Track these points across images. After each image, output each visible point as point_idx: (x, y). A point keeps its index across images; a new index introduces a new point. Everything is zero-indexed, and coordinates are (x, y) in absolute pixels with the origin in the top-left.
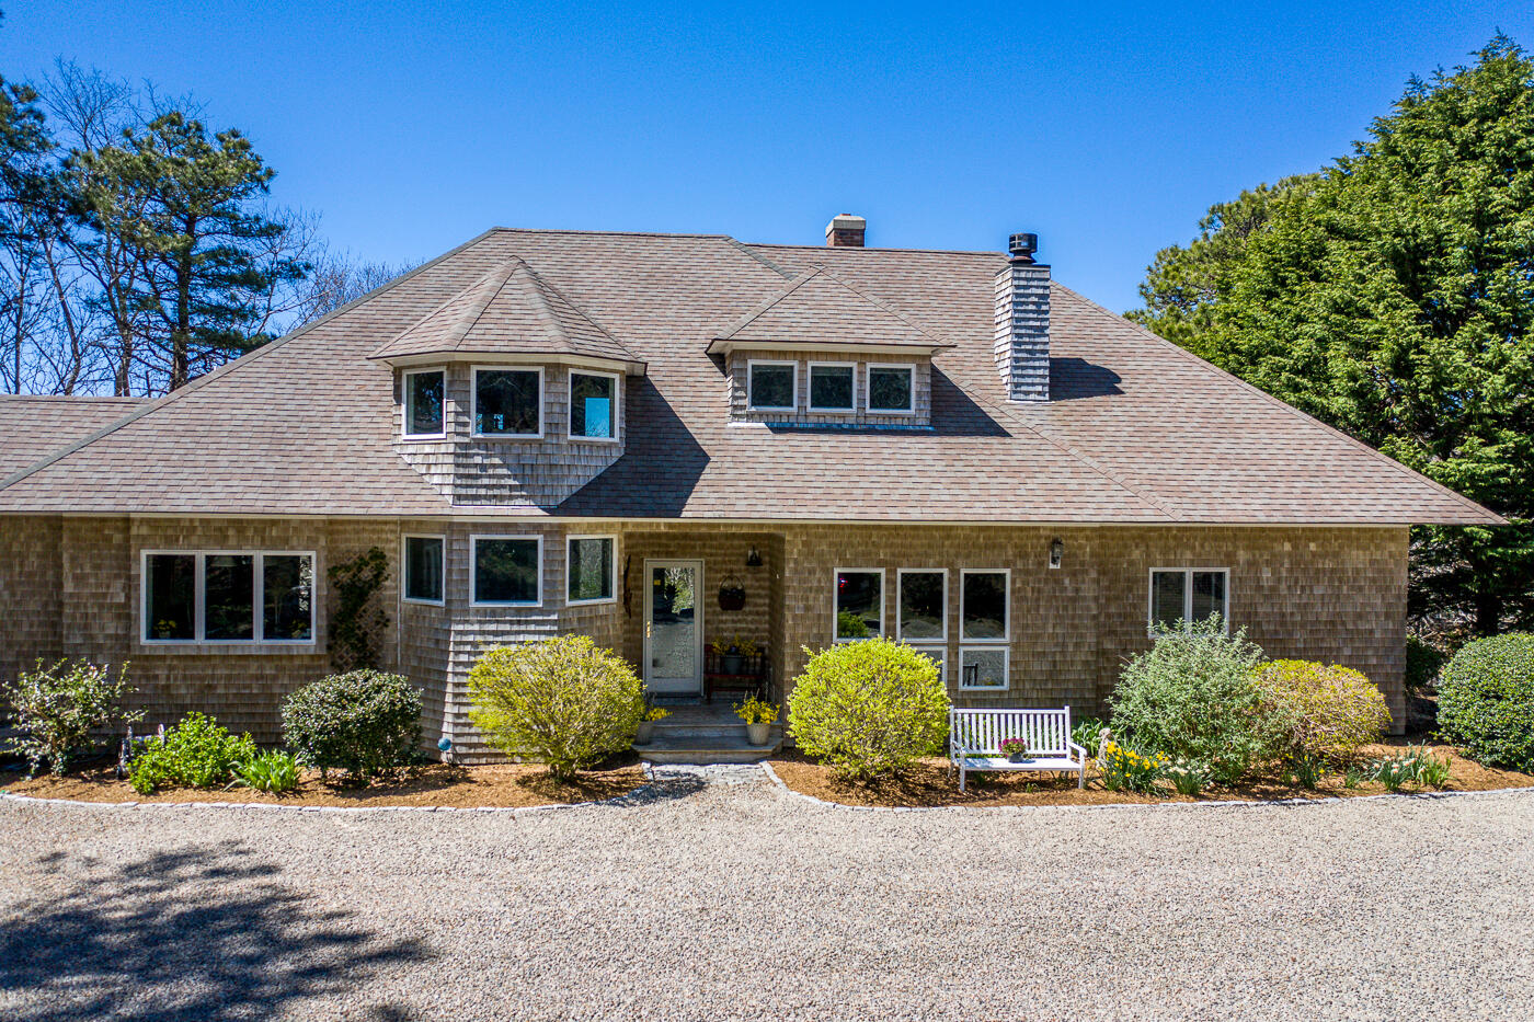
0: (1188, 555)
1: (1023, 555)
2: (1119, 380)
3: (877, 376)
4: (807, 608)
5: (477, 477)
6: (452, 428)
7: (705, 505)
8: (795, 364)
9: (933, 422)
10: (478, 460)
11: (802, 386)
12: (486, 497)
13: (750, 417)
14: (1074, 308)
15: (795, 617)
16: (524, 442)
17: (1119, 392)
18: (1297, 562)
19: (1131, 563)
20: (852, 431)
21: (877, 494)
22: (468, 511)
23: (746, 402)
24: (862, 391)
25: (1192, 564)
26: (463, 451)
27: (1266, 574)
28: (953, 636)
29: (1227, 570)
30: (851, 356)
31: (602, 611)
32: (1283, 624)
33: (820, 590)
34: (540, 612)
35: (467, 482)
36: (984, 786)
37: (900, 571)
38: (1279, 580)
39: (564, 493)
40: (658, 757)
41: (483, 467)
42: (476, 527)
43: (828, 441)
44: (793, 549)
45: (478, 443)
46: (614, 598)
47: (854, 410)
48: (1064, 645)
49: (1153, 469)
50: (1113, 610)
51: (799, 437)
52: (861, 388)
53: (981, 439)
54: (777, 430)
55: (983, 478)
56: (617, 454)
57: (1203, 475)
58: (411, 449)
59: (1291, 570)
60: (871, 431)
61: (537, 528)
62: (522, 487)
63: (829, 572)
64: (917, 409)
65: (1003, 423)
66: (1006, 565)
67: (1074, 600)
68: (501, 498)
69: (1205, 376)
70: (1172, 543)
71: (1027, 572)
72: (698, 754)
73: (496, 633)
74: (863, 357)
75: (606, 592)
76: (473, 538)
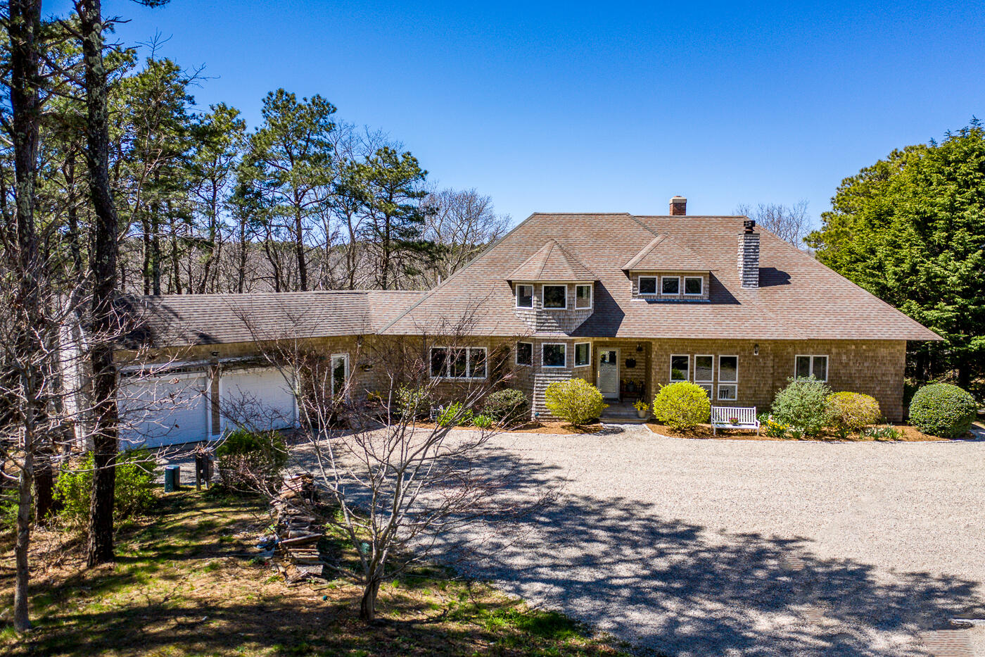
0: (812, 350)
1: (744, 350)
2: (790, 277)
3: (688, 281)
4: (660, 369)
5: (544, 323)
6: (535, 306)
7: (623, 332)
8: (657, 277)
9: (710, 298)
10: (544, 317)
11: (659, 286)
12: (548, 330)
13: (639, 297)
14: (774, 243)
15: (656, 372)
16: (560, 311)
17: (789, 283)
18: (857, 353)
19: (788, 353)
20: (678, 302)
21: (687, 328)
22: (541, 335)
23: (638, 291)
24: (682, 287)
25: (813, 353)
26: (539, 314)
27: (844, 358)
28: (716, 380)
29: (827, 356)
30: (678, 274)
31: (586, 369)
32: (851, 377)
33: (665, 362)
34: (567, 370)
35: (541, 326)
36: (722, 433)
37: (695, 356)
38: (850, 360)
39: (574, 329)
40: (606, 421)
41: (546, 319)
42: (544, 340)
43: (669, 307)
44: (655, 348)
45: (544, 311)
46: (590, 365)
47: (679, 294)
48: (759, 384)
49: (797, 317)
50: (780, 371)
51: (658, 305)
52: (682, 286)
53: (729, 306)
54: (650, 302)
55: (728, 321)
56: (591, 313)
57: (818, 319)
58: (519, 312)
59: (855, 356)
60: (685, 302)
61: (564, 341)
62: (559, 327)
63: (668, 356)
64: (704, 294)
65: (738, 298)
66: (737, 354)
67: (763, 367)
68: (552, 330)
69: (827, 275)
70: (805, 345)
71: (746, 357)
72: (620, 420)
73: (550, 377)
74: (683, 274)
75: (587, 363)
76: (543, 344)
